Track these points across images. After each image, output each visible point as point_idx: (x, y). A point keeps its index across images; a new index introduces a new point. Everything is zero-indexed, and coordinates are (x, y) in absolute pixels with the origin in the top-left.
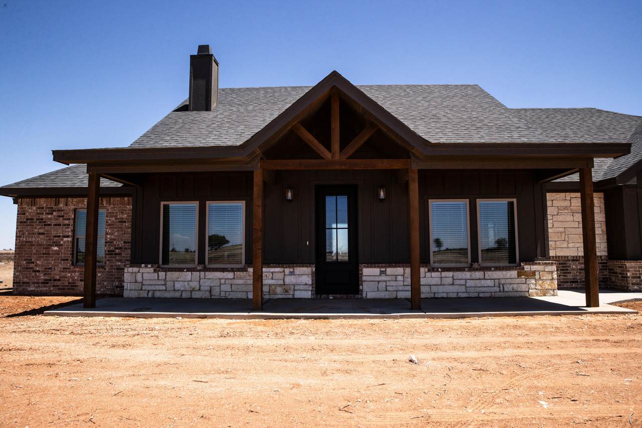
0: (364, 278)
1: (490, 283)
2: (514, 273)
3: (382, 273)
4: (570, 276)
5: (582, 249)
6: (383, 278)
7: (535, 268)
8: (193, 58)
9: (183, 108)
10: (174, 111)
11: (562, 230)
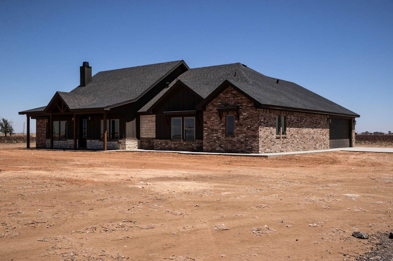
0: (87, 143)
1: (112, 145)
2: (116, 142)
3: (91, 141)
4: (151, 145)
5: (155, 135)
6: (91, 143)
7: (121, 141)
8: (81, 67)
9: (79, 86)
10: (78, 87)
11: (149, 128)
